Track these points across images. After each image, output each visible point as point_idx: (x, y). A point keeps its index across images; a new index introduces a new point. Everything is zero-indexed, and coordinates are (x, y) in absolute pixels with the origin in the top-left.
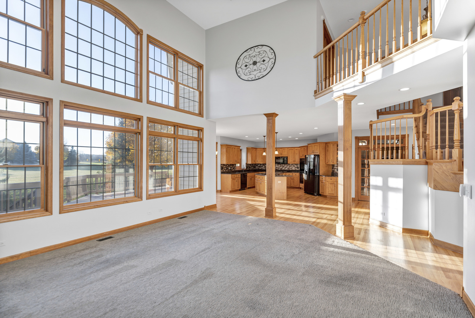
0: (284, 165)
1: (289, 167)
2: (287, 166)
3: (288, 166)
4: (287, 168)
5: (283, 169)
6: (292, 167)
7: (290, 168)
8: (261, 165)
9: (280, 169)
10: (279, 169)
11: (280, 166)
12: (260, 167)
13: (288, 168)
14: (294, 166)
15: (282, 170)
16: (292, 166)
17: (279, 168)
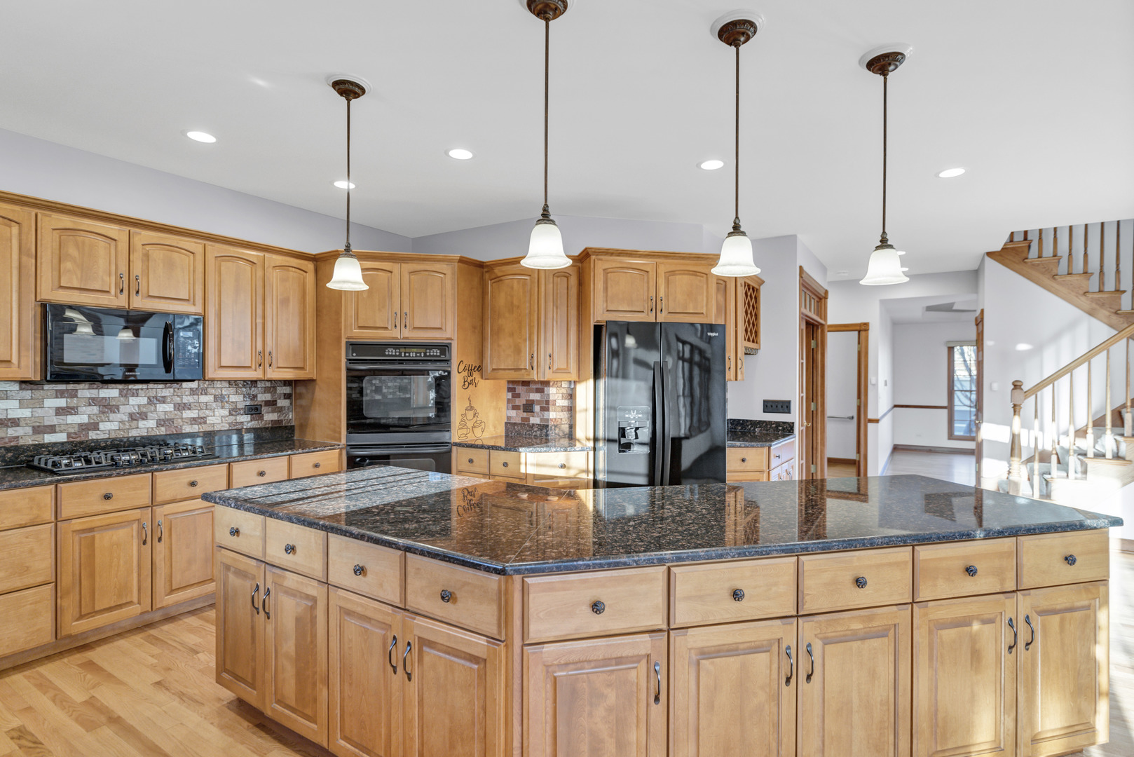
0: (112, 392)
1: (169, 407)
2: (152, 401)
3: (163, 400)
4: (151, 423)
5: (109, 428)
6: (200, 407)
7: (188, 414)
9: (61, 437)
10: (49, 438)
11: (62, 402)
13: (160, 423)
14: (219, 399)
15: (96, 446)
16: (204, 399)
17: (52, 429)
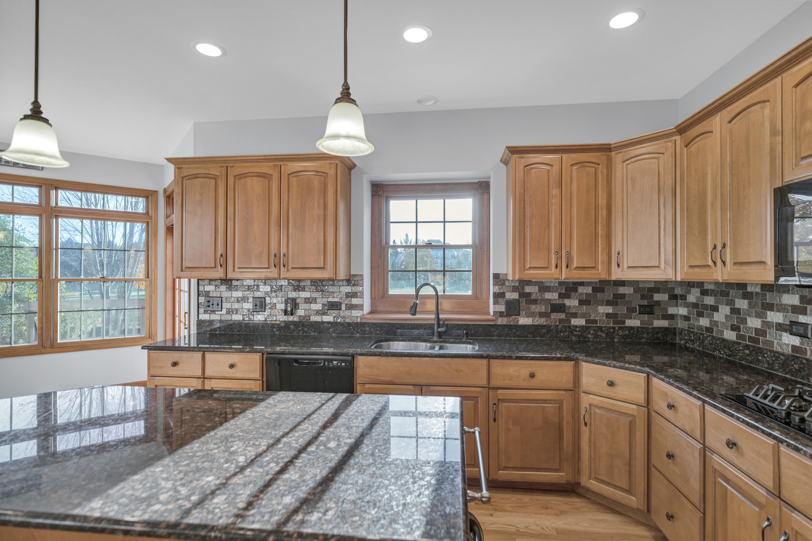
8: (705, 293)
12: (700, 309)
